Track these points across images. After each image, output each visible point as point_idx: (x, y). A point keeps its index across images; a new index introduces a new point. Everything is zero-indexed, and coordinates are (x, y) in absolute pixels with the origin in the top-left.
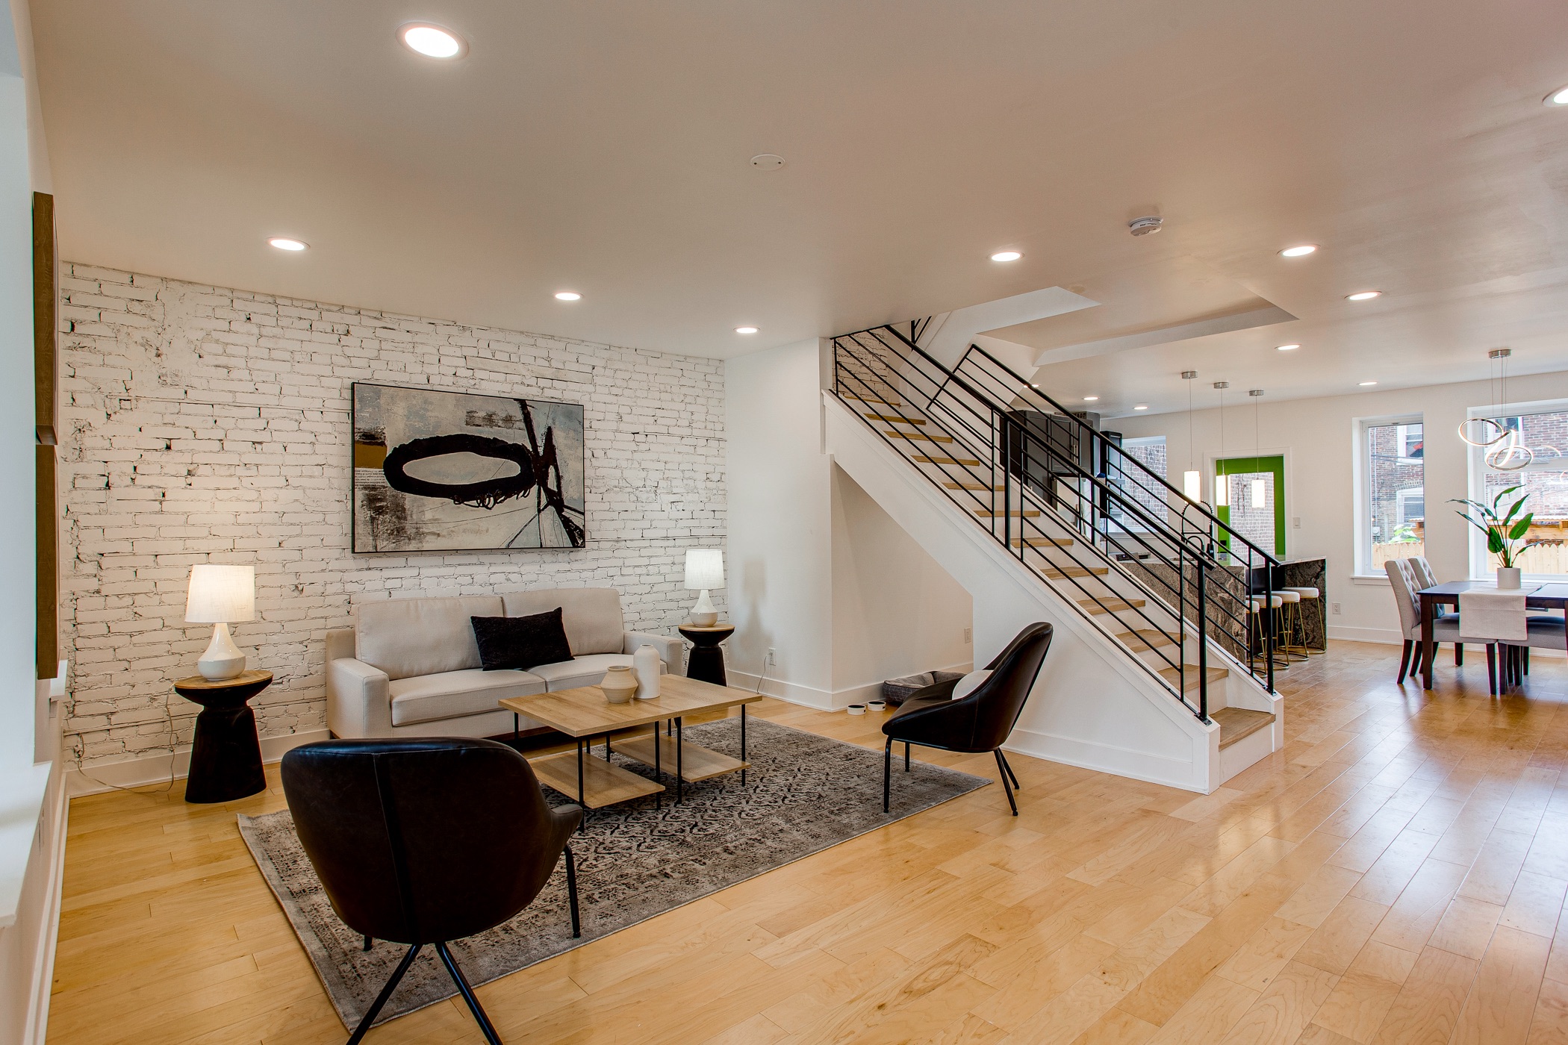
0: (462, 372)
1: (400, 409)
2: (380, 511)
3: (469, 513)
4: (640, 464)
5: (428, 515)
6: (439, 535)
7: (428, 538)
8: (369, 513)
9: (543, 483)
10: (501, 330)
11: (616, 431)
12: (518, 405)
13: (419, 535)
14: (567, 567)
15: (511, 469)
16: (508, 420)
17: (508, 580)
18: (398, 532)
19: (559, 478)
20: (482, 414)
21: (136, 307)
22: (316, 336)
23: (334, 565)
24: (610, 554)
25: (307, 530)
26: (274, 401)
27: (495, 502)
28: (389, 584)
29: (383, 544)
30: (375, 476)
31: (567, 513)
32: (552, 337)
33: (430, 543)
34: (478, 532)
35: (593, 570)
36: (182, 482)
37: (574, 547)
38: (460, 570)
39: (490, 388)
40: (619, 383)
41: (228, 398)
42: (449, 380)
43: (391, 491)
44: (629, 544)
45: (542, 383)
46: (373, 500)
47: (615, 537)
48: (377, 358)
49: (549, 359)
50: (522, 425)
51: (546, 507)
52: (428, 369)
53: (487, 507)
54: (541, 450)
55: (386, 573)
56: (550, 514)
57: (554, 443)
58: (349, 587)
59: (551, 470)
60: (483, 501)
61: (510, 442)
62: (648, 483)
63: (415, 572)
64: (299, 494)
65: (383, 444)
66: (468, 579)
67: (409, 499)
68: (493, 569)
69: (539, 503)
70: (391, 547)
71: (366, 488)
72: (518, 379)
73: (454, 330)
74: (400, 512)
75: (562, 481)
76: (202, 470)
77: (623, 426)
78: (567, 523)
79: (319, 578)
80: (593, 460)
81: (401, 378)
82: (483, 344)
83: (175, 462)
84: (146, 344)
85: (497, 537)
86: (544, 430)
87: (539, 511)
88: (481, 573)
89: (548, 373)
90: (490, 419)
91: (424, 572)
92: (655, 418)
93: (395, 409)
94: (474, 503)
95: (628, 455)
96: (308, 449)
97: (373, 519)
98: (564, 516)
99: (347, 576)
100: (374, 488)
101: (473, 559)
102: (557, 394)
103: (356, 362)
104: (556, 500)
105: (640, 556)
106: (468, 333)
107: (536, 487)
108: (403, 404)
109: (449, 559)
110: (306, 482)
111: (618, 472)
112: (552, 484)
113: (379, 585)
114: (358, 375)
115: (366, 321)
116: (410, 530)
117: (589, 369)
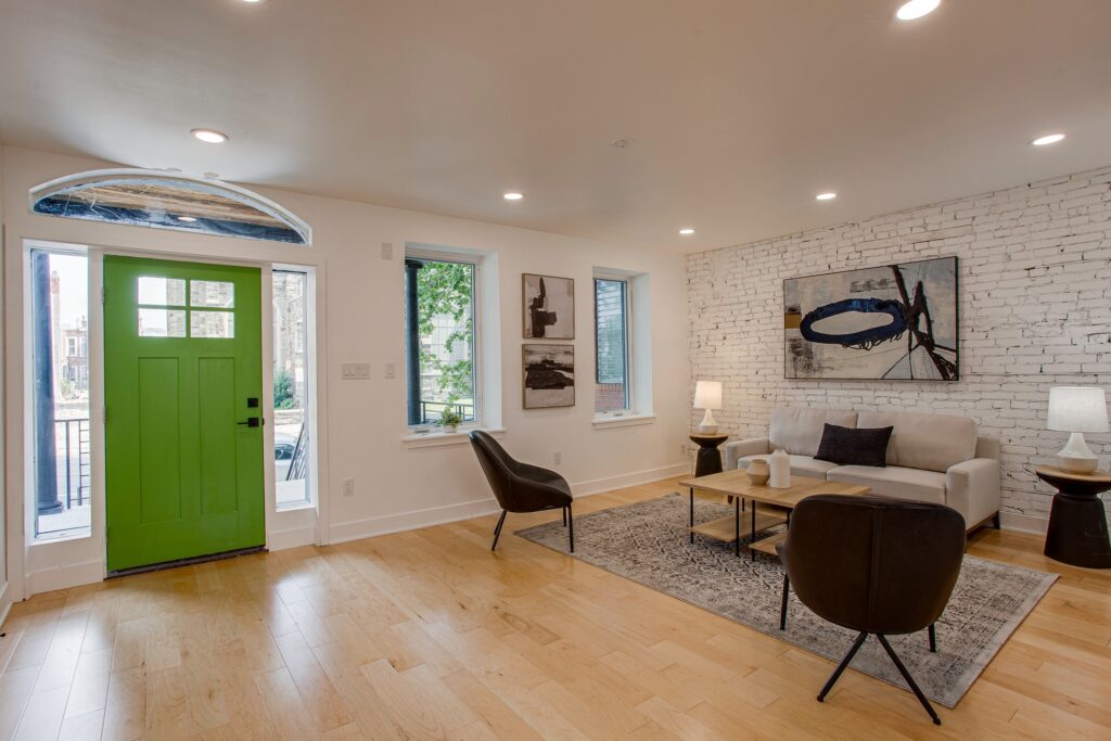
0: (852, 256)
1: (809, 290)
2: (798, 354)
3: (853, 352)
4: (1037, 298)
5: (826, 356)
6: (832, 369)
7: (826, 370)
8: (793, 355)
9: (914, 326)
10: (882, 216)
11: (1003, 271)
12: (891, 270)
13: (821, 368)
14: (945, 396)
15: (886, 319)
16: (883, 283)
17: (890, 403)
18: (808, 366)
19: (929, 322)
20: (862, 282)
21: (706, 267)
22: (771, 258)
23: (780, 385)
24: (998, 387)
25: (768, 365)
26: (752, 298)
27: (873, 345)
28: (809, 398)
29: (801, 374)
30: (796, 333)
31: (937, 351)
32: (928, 206)
33: (827, 374)
34: (860, 367)
35: (975, 401)
36: (721, 343)
37: (945, 379)
38: (852, 393)
39: (873, 262)
40: (1005, 225)
41: (736, 300)
42: (843, 264)
43: (804, 341)
44: (1021, 379)
45: (918, 247)
46: (795, 348)
47: (1002, 371)
48: (801, 261)
49: (925, 226)
50: (895, 285)
51: (916, 347)
52: (829, 260)
53: (866, 349)
54: (912, 302)
55: (807, 392)
56: (920, 353)
57: (925, 293)
58: (788, 398)
59: (922, 317)
60: (863, 345)
61: (885, 299)
62: (1049, 317)
63: (823, 392)
64: (763, 346)
65: (800, 313)
66: (859, 400)
67: (815, 346)
68: (877, 394)
69: (910, 345)
70: (804, 375)
71: (791, 340)
72: (897, 249)
73: (847, 228)
74: (809, 354)
75: (933, 325)
76: (728, 337)
77: (1011, 265)
78: (937, 359)
79: (774, 392)
80: (974, 302)
81: (813, 270)
82: (868, 231)
83: (719, 334)
84: (708, 282)
85: (875, 371)
86: (915, 285)
87: (910, 350)
88: (868, 395)
89: (925, 237)
90: (868, 286)
91: (829, 392)
92: (1061, 248)
93: (805, 291)
94: (857, 346)
95: (1021, 291)
96: (768, 321)
97: (794, 359)
98: (935, 355)
99: (788, 392)
100: (795, 340)
101: (862, 385)
102: (933, 252)
103: (790, 267)
104: (927, 341)
105: (1039, 391)
106: (856, 227)
107: (907, 332)
108: (810, 287)
109: (845, 385)
110: (766, 339)
111: (1007, 310)
112: (922, 327)
113: (803, 398)
114: (788, 274)
115: (795, 241)
116: (815, 366)
117: (969, 221)
